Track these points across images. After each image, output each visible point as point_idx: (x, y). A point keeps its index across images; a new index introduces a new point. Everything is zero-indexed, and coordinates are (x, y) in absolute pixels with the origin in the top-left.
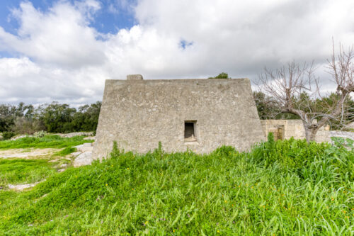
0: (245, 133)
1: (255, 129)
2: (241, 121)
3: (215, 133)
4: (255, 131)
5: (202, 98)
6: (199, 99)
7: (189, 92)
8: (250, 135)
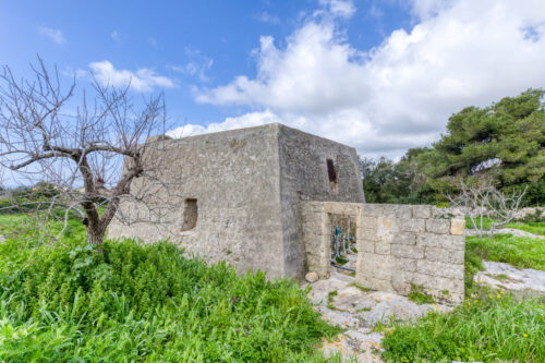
0: (254, 225)
1: (270, 218)
2: (251, 201)
3: (214, 221)
4: (269, 222)
5: (209, 164)
6: (206, 165)
7: (196, 156)
8: (260, 228)
